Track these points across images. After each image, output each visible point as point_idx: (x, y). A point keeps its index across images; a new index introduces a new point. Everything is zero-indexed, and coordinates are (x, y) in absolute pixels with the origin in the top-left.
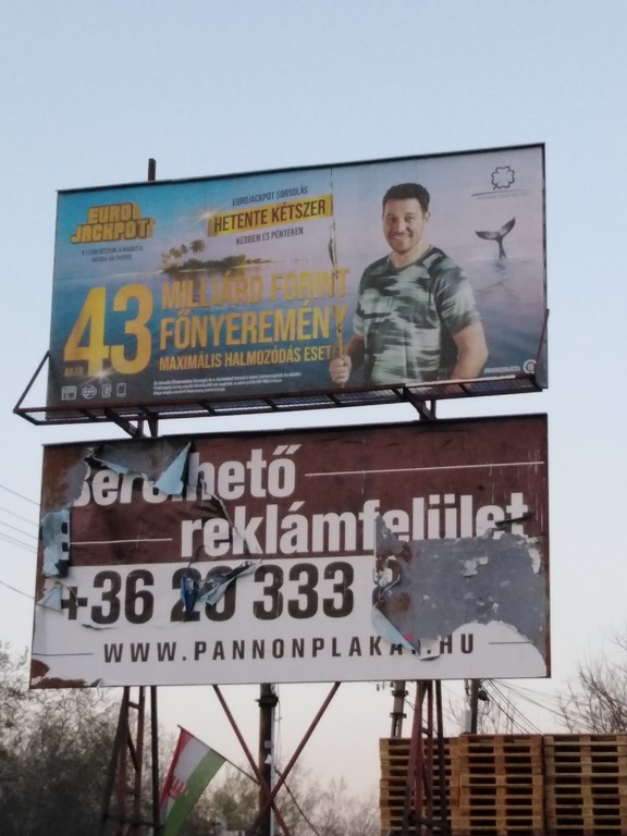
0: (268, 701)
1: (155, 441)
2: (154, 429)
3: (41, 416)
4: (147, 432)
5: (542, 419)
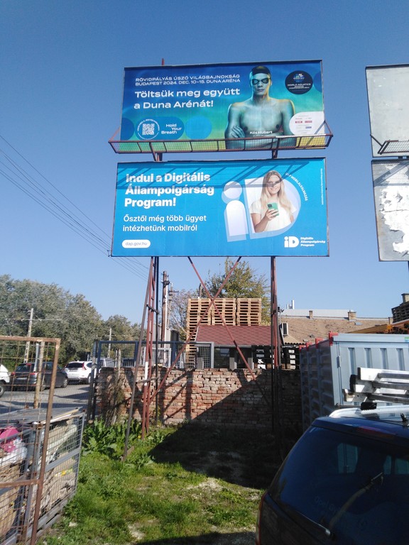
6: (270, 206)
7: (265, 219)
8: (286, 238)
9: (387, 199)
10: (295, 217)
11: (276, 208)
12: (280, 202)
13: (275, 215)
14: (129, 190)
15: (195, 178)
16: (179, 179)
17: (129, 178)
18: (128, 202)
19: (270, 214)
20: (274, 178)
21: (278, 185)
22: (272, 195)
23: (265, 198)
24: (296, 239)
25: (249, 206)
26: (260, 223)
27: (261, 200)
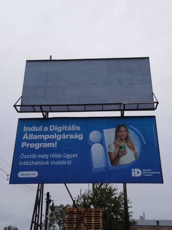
6: (121, 147)
7: (118, 157)
8: (133, 170)
10: (138, 155)
11: (125, 149)
12: (127, 145)
13: (124, 153)
14: (25, 137)
15: (70, 128)
16: (60, 129)
17: (25, 129)
18: (24, 144)
19: (121, 153)
20: (123, 129)
21: (125, 133)
22: (122, 140)
23: (118, 142)
24: (139, 171)
25: (107, 147)
26: (114, 159)
27: (114, 143)
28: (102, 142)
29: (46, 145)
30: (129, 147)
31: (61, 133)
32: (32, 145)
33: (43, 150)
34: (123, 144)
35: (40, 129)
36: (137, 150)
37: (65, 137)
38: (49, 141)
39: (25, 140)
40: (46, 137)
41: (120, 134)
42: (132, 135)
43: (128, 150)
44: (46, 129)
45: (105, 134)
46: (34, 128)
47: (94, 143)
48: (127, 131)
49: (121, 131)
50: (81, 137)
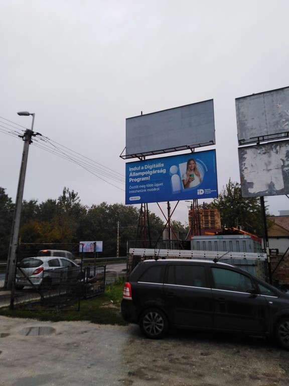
0: (169, 208)
1: (145, 160)
2: (144, 158)
3: (125, 157)
4: (143, 159)
5: (215, 150)
6: (190, 175)
7: (189, 182)
8: (198, 190)
9: (246, 166)
10: (202, 180)
11: (193, 176)
12: (195, 173)
13: (193, 180)
14: (131, 175)
15: (157, 166)
16: (151, 167)
17: (130, 169)
18: (131, 180)
19: (191, 179)
20: (192, 162)
21: (194, 165)
22: (191, 170)
23: (188, 172)
24: (202, 190)
25: (181, 176)
26: (186, 184)
27: (186, 173)
28: (178, 173)
29: (143, 179)
30: (196, 175)
31: (152, 170)
32: (135, 180)
33: (142, 183)
34: (192, 173)
35: (139, 168)
36: (202, 176)
37: (154, 172)
38: (145, 176)
39: (131, 177)
40: (143, 174)
41: (190, 166)
42: (198, 166)
43: (196, 177)
44: (143, 168)
45: (180, 167)
46: (135, 169)
47: (173, 174)
48: (195, 163)
49: (191, 164)
50: (164, 171)
